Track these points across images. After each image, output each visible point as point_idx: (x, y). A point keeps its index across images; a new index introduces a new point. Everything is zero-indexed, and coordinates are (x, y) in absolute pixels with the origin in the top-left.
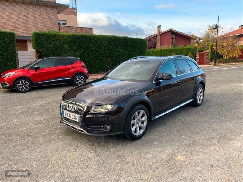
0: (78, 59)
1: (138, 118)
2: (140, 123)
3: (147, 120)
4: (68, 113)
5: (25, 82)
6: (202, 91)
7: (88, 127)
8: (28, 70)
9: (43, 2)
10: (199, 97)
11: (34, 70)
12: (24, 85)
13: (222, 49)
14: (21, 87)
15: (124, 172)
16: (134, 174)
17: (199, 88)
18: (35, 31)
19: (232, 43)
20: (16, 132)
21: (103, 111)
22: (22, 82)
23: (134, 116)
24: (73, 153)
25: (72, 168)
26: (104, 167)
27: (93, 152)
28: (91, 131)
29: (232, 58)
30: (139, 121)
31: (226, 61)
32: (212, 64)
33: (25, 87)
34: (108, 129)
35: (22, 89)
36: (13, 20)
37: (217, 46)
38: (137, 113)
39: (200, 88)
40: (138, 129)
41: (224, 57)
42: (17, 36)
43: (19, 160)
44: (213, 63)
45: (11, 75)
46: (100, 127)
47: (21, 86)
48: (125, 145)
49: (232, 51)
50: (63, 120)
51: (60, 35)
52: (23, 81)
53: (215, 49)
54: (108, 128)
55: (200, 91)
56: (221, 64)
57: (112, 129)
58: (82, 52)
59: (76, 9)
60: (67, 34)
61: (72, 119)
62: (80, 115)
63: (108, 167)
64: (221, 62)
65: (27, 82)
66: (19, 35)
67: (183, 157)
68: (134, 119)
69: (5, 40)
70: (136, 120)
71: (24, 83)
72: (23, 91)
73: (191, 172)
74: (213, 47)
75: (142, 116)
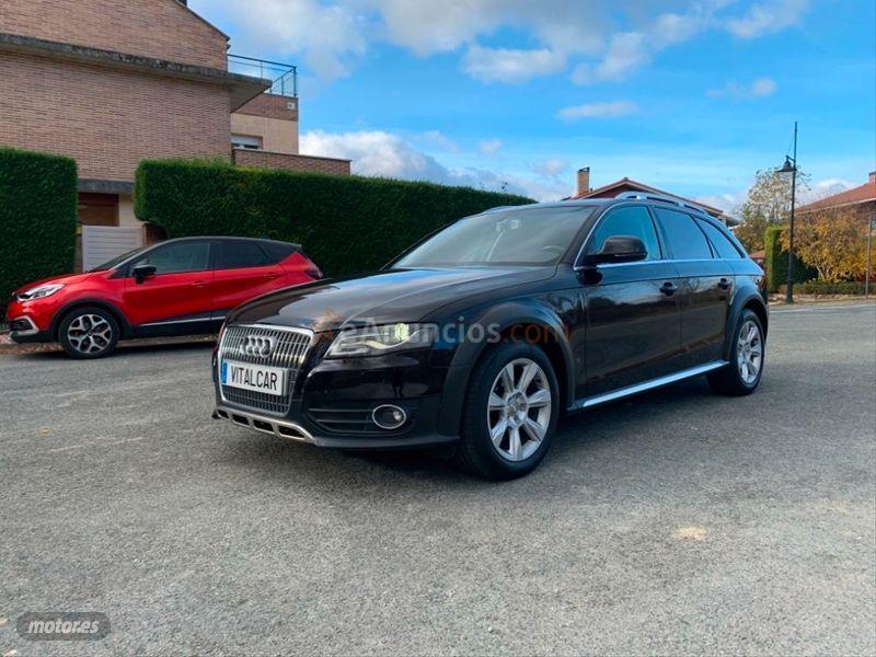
0: (295, 249)
1: (515, 391)
2: (523, 415)
3: (549, 405)
4: (242, 369)
5: (96, 320)
6: (755, 339)
7: (318, 415)
8: (110, 278)
9: (184, 69)
10: (748, 357)
11: (133, 279)
12: (94, 331)
13: (813, 245)
14: (80, 339)
15: (459, 570)
16: (501, 577)
17: (747, 323)
18: (146, 158)
19: (848, 226)
20: (40, 457)
21: (379, 346)
22: (86, 320)
23: (500, 379)
24: (254, 515)
25: (246, 556)
26: (378, 554)
27: (334, 511)
28: (328, 429)
29: (852, 280)
30: (522, 406)
31: (831, 290)
32: (778, 299)
33: (94, 337)
34: (396, 422)
35: (84, 347)
36: (77, 125)
37: (792, 236)
38: (510, 368)
39: (750, 326)
40: (515, 438)
41: (820, 273)
42: (86, 181)
43: (33, 530)
44: (784, 297)
45: (48, 294)
46: (366, 413)
47: (80, 333)
48: (464, 494)
49: (851, 252)
50: (224, 399)
51: (234, 172)
52: (90, 316)
53: (786, 245)
54: (398, 417)
55: (751, 336)
56: (813, 300)
57: (413, 420)
58: (309, 233)
59: (295, 100)
60: (260, 170)
61: (256, 389)
62: (286, 370)
63: (394, 555)
64: (812, 292)
65: (104, 321)
66: (93, 177)
67: (702, 531)
68: (500, 392)
69: (40, 181)
70: (507, 399)
71: (95, 324)
72: (88, 352)
73: (744, 574)
74: (781, 240)
75: (533, 388)
